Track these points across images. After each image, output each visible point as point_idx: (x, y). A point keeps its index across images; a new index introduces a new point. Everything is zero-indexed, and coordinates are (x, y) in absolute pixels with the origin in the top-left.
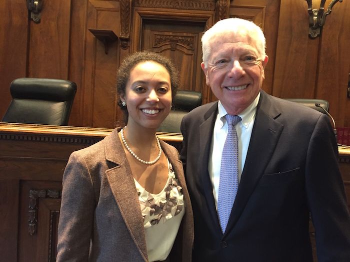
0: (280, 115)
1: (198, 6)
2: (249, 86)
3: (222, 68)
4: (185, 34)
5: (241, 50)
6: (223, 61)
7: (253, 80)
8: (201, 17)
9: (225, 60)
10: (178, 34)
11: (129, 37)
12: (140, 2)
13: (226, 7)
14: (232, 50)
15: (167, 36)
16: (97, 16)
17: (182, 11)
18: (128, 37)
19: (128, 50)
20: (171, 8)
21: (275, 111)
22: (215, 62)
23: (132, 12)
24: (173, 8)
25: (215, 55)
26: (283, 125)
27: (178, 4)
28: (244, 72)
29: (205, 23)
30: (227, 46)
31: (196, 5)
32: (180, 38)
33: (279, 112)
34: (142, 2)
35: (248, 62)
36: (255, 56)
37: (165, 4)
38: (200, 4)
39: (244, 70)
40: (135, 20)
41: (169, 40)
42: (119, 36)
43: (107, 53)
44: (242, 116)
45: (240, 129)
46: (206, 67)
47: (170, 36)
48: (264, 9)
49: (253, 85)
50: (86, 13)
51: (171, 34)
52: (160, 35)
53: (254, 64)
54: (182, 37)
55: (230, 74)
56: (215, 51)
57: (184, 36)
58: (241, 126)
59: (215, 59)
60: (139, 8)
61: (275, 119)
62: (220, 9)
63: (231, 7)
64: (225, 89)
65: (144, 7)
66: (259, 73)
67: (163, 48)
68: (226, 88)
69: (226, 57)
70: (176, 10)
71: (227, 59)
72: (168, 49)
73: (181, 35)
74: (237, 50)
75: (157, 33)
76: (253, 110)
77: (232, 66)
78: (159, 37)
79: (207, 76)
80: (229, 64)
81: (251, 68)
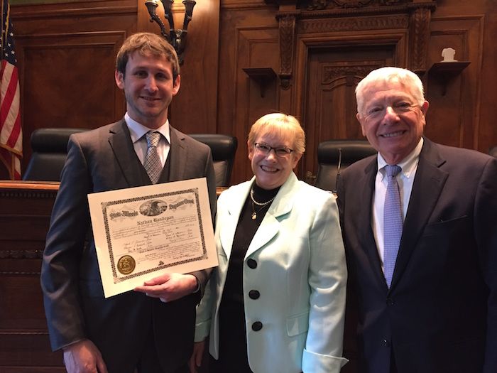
0: (445, 162)
1: (385, 22)
2: (405, 133)
3: (375, 117)
4: (366, 63)
5: (394, 97)
6: (376, 110)
7: (409, 126)
8: (389, 38)
9: (379, 108)
10: (356, 64)
11: (292, 73)
12: (305, 27)
13: (425, 21)
14: (385, 97)
15: (341, 67)
16: (251, 50)
17: (364, 32)
18: (290, 74)
19: (290, 90)
20: (347, 30)
21: (439, 159)
22: (368, 111)
23: (295, 42)
24: (349, 30)
25: (368, 104)
26: (447, 173)
27: (357, 23)
28: (398, 118)
29: (395, 46)
30: (380, 95)
31: (382, 23)
32: (359, 68)
33: (444, 160)
34: (307, 27)
35: (403, 108)
36: (409, 102)
37: (339, 26)
38: (387, 21)
39: (399, 116)
40: (299, 51)
41: (343, 73)
42: (278, 74)
43: (263, 96)
44: (402, 166)
45: (401, 180)
46: (360, 118)
47: (345, 67)
48: (483, 18)
49: (410, 131)
50: (236, 48)
51: (346, 64)
52: (332, 67)
53: (408, 110)
54: (361, 66)
55: (384, 122)
56: (368, 101)
57: (365, 66)
58: (402, 177)
59: (368, 108)
60: (304, 35)
61: (439, 167)
62: (417, 25)
63: (432, 20)
64: (381, 138)
65: (310, 33)
66: (416, 119)
67: (336, 84)
68: (382, 136)
69: (378, 105)
70: (354, 33)
71: (380, 107)
72: (342, 85)
73: (361, 64)
74: (390, 98)
75: (327, 65)
76: (415, 159)
77: (386, 113)
78: (330, 70)
79: (363, 127)
80: (383, 111)
81: (405, 114)
